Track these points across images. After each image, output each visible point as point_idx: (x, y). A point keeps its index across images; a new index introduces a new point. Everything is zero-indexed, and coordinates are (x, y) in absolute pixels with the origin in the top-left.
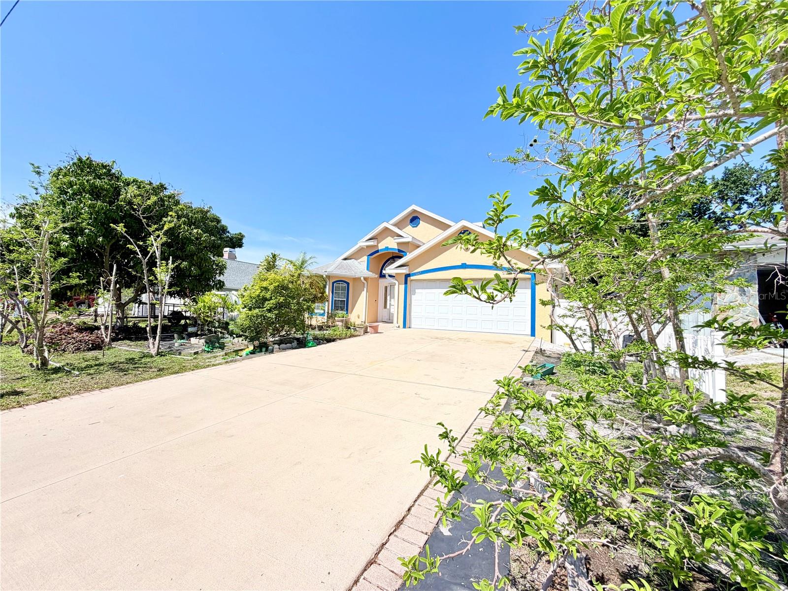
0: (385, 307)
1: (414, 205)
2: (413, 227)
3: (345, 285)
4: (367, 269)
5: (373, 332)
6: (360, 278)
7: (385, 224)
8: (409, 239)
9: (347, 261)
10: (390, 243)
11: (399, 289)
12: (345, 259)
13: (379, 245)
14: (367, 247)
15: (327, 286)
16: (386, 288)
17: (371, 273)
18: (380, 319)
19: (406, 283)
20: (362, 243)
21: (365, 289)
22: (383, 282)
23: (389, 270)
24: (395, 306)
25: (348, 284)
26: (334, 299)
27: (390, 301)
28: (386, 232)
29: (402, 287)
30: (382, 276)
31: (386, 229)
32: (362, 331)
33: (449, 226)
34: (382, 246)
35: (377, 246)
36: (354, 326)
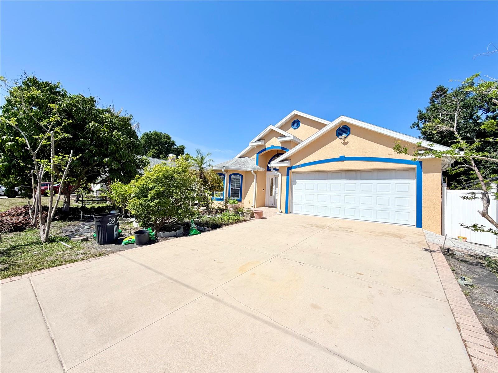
0: (271, 194)
1: (295, 111)
2: (294, 129)
3: (239, 177)
4: (257, 164)
5: (258, 217)
6: (251, 172)
7: (271, 127)
8: (291, 138)
9: (242, 159)
10: (275, 143)
11: (282, 180)
12: (241, 157)
13: (266, 144)
14: (257, 146)
15: (226, 178)
16: (272, 179)
17: (260, 167)
18: (267, 204)
19: (288, 175)
20: (253, 143)
21: (255, 180)
22: (269, 175)
23: (274, 164)
24: (279, 193)
25: (242, 176)
26: (231, 188)
27: (275, 190)
28: (272, 133)
29: (285, 178)
30: (268, 169)
31: (272, 131)
32: (249, 216)
33: (325, 125)
34: (268, 145)
35: (264, 145)
36: (242, 212)
